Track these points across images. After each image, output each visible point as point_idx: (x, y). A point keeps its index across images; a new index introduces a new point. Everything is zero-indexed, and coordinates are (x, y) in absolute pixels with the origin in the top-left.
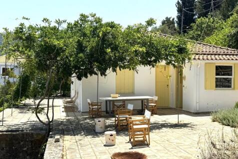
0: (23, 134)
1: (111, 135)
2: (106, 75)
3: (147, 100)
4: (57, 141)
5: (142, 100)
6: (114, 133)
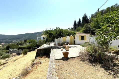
2: (61, 38)
3: (68, 42)
4: (53, 50)
6: (63, 48)
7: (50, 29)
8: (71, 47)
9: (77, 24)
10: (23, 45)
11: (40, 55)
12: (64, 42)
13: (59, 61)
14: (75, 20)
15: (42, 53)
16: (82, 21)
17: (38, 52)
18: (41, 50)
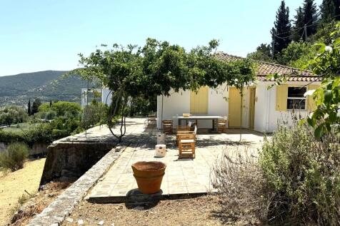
0: (98, 145)
1: (161, 148)
4: (117, 151)
5: (213, 120)
7: (116, 45)
8: (223, 143)
9: (293, 25)
10: (18, 127)
13: (106, 206)
14: (280, 4)
15: (74, 167)
16: (321, 7)
17: (55, 161)
18: (66, 152)
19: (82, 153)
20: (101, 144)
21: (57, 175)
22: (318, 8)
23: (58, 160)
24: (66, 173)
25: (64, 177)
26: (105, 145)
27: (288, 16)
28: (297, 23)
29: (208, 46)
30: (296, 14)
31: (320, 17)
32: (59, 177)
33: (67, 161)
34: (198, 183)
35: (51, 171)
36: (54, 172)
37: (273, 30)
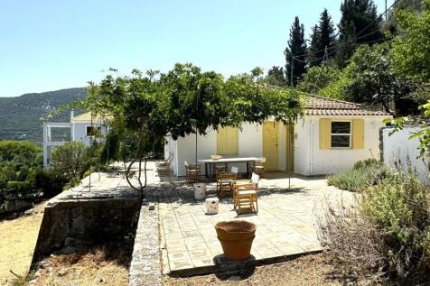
0: (113, 201)
1: (214, 203)
2: (205, 134)
3: (254, 161)
4: (152, 208)
5: (248, 162)
6: (216, 199)
7: (135, 71)
8: (273, 191)
9: (308, 45)
11: (63, 245)
12: (224, 156)
14: (294, 21)
15: (82, 233)
16: (338, 26)
17: (53, 227)
18: (70, 214)
19: (91, 214)
20: (117, 201)
21: (57, 245)
22: (335, 27)
23: (59, 224)
24: (71, 242)
25: (69, 248)
26: (123, 201)
27: (303, 35)
28: (313, 43)
29: (250, 74)
30: (312, 33)
31: (338, 37)
32: (60, 248)
33: (71, 226)
34: (286, 243)
35: (49, 240)
36: (53, 242)
37: (287, 50)
